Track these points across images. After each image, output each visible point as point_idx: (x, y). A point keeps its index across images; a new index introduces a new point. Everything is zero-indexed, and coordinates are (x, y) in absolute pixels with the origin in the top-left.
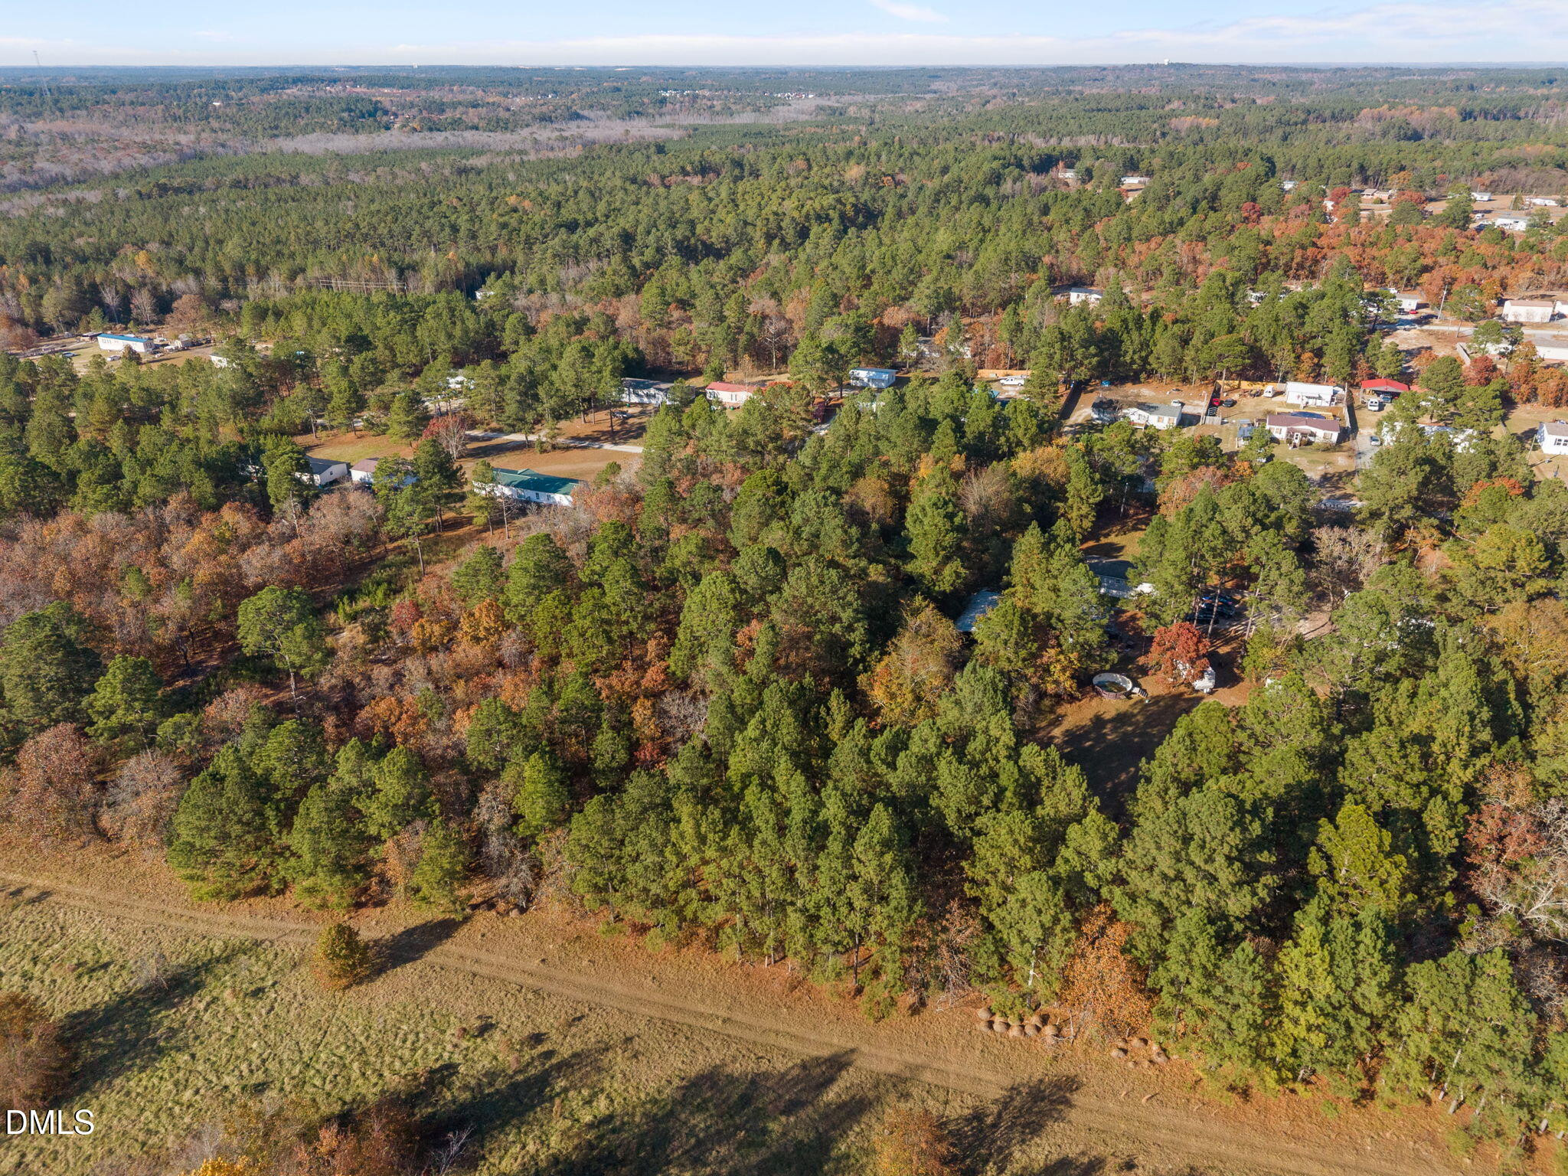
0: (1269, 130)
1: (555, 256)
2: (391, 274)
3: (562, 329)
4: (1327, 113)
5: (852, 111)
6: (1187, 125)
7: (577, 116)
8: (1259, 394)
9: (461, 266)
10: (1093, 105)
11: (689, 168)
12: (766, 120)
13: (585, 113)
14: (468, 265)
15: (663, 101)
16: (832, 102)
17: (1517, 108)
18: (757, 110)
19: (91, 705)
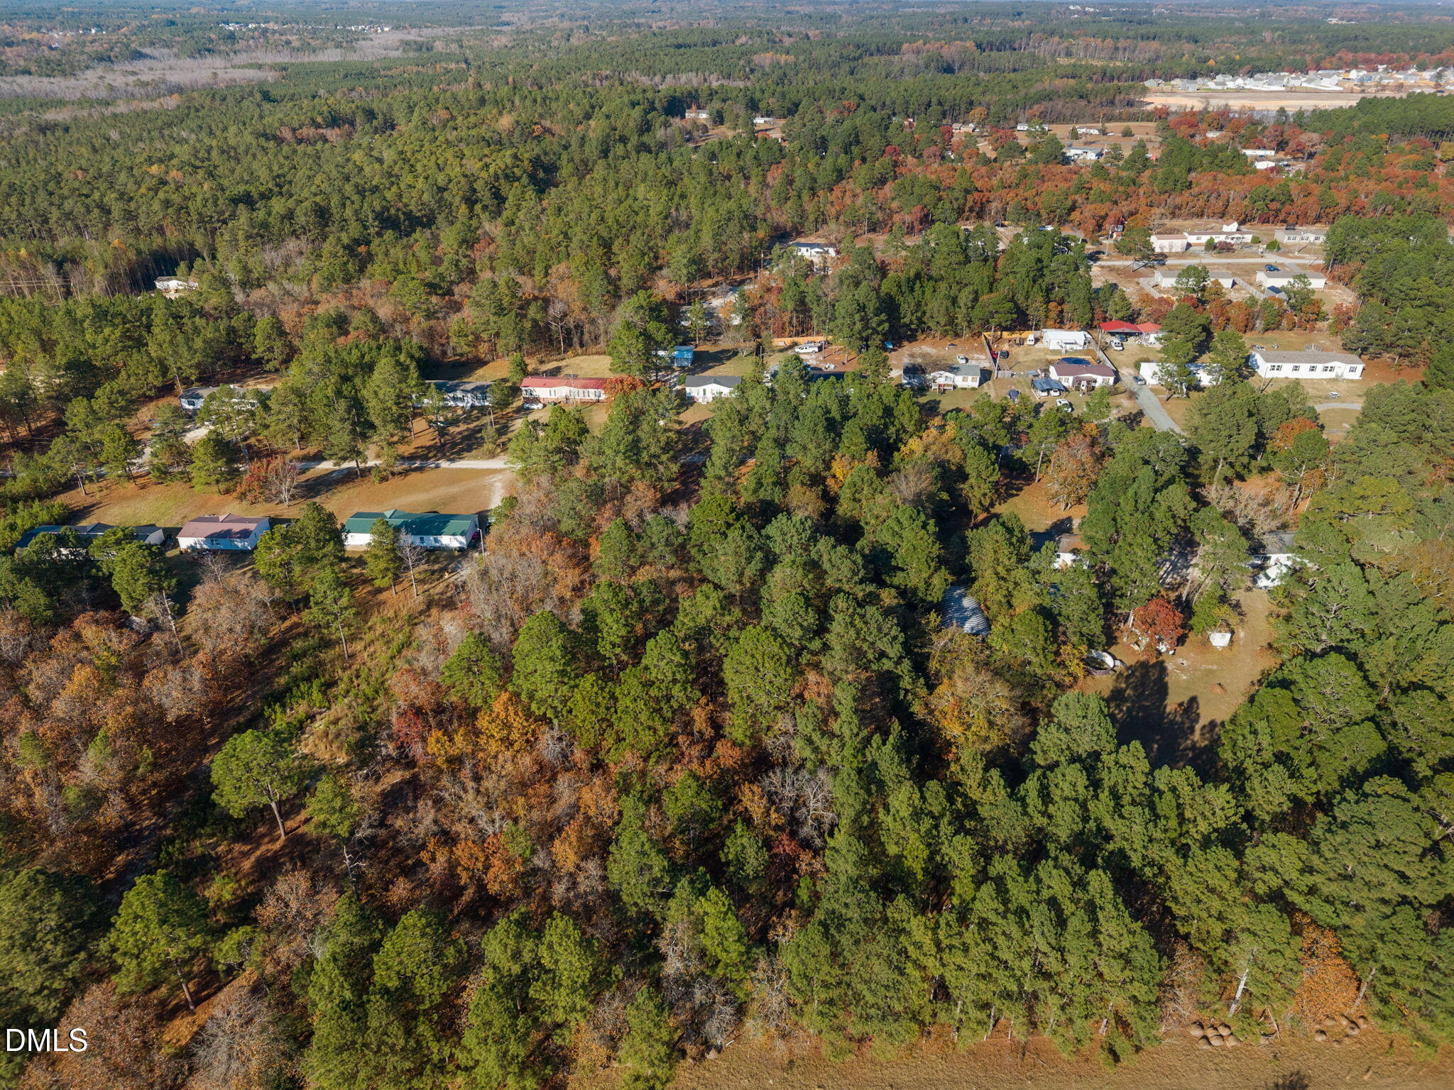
0: (836, 65)
1: (248, 237)
2: (48, 271)
3: (324, 332)
4: (873, 47)
5: (439, 46)
6: (768, 62)
7: (139, 55)
8: (1022, 342)
9: (132, 255)
10: (672, 41)
11: (319, 120)
12: (354, 57)
13: (147, 51)
14: (139, 252)
15: (231, 37)
16: (412, 35)
17: (1011, 42)
18: (338, 46)
19: (114, 949)
